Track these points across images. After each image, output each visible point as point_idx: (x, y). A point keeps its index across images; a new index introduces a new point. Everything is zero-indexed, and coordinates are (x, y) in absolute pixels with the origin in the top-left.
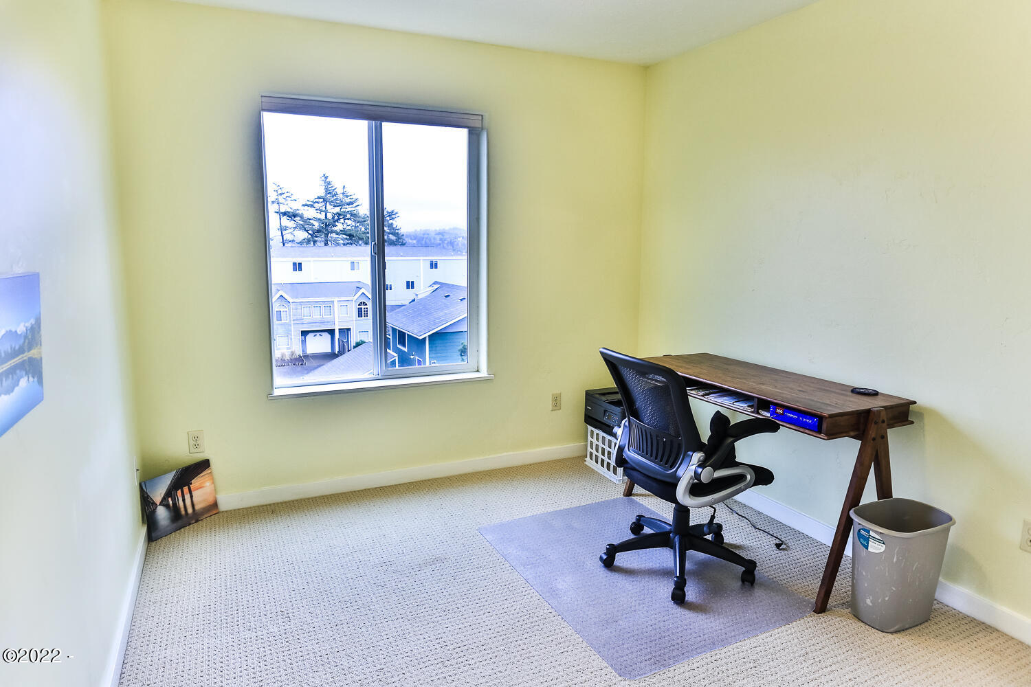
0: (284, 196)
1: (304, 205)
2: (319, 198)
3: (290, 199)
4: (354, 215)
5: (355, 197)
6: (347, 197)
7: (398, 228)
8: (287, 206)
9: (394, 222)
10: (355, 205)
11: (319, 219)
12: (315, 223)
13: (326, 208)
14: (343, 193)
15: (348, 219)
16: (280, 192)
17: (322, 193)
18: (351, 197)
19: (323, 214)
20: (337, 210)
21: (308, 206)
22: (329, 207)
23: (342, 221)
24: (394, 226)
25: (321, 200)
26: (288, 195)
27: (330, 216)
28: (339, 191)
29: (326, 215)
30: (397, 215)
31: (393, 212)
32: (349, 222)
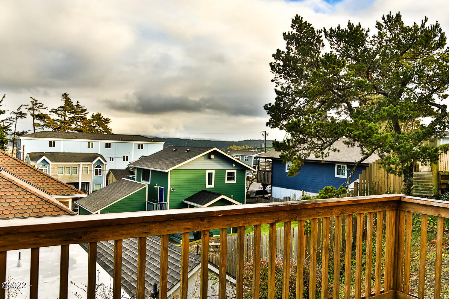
0: (38, 106)
1: (50, 112)
2: (61, 107)
3: (41, 107)
4: (83, 119)
5: (84, 108)
6: (79, 108)
7: (110, 129)
8: (39, 112)
9: (108, 125)
10: (84, 113)
11: (61, 120)
12: (58, 122)
13: (65, 114)
14: (76, 106)
15: (79, 122)
16: (35, 102)
17: (63, 104)
18: (82, 108)
19: (63, 117)
20: (73, 115)
21: (53, 112)
22: (67, 114)
23: (75, 123)
24: (108, 128)
25: (62, 109)
26: (41, 105)
27: (67, 119)
28: (75, 104)
29: (65, 118)
30: (110, 121)
31: (107, 119)
32: (79, 123)
